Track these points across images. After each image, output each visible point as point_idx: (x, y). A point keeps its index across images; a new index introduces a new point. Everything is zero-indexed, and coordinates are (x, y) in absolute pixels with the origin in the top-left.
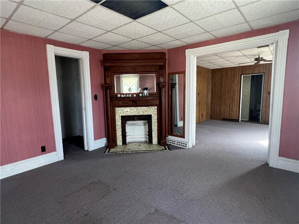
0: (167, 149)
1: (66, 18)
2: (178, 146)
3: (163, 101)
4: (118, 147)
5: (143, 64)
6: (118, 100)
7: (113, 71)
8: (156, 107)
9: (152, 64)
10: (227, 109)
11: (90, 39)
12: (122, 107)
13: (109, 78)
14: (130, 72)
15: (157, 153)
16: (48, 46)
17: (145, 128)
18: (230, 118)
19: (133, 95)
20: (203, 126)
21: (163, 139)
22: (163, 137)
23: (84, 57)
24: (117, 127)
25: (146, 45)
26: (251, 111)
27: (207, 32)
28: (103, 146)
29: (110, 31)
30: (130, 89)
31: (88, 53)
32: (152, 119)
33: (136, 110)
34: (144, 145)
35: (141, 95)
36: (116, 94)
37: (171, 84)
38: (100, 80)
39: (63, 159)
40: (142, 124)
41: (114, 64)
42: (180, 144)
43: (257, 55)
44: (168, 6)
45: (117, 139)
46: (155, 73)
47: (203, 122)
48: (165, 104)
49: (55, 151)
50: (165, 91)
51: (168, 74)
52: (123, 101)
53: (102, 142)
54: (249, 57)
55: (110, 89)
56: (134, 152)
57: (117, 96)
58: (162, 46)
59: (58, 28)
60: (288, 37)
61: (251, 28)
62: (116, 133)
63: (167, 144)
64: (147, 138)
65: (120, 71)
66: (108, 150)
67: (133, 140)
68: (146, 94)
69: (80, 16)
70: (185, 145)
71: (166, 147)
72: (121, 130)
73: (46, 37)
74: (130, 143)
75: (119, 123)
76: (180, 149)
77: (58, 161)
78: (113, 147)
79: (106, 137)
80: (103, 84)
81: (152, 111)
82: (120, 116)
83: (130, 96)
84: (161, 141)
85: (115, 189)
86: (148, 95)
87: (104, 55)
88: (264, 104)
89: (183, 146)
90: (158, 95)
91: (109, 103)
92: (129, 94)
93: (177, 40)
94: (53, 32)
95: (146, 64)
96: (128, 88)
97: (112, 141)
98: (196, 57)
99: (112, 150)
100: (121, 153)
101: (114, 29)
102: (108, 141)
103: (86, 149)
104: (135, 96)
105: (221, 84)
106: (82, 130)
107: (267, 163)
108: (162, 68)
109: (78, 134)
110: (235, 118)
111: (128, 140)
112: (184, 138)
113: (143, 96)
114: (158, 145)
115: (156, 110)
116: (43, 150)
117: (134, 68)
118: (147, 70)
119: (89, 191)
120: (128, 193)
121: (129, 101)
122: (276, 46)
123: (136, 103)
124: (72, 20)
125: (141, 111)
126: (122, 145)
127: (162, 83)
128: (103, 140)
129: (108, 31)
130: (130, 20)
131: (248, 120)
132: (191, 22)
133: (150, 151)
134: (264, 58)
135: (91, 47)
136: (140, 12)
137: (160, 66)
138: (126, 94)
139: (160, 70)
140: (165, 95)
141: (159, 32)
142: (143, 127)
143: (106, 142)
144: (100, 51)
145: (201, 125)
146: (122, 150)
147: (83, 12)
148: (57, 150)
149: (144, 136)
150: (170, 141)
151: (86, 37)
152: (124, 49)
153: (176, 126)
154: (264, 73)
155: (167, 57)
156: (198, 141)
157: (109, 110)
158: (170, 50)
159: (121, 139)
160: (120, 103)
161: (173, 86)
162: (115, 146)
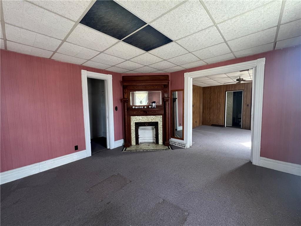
0: (170, 149)
1: (97, 51)
2: (179, 146)
3: (167, 111)
4: (132, 147)
5: (152, 84)
6: (133, 111)
7: (130, 89)
8: (161, 116)
9: (158, 83)
10: (215, 118)
11: (114, 66)
12: (135, 115)
13: (126, 94)
14: (142, 90)
15: (163, 151)
16: (82, 71)
17: (153, 132)
18: (217, 124)
19: (144, 107)
20: (197, 130)
21: (167, 141)
22: (167, 140)
23: (109, 79)
24: (132, 131)
25: (155, 70)
26: (234, 119)
27: (201, 60)
28: (121, 145)
29: (128, 60)
30: (141, 102)
31: (111, 76)
32: (159, 125)
33: (146, 118)
34: (152, 145)
35: (150, 107)
36: (131, 106)
37: (173, 98)
38: (120, 96)
39: (91, 156)
40: (151, 129)
41: (131, 84)
42: (180, 145)
43: (238, 77)
44: (173, 41)
45: (132, 140)
46: (161, 90)
47: (197, 127)
48: (169, 114)
49: (85, 149)
50: (169, 104)
51: (171, 91)
52: (136, 112)
53: (120, 143)
54: (232, 78)
55: (127, 102)
56: (145, 151)
57: (132, 107)
58: (166, 70)
59: (91, 58)
60: (265, 63)
61: (235, 57)
62: (131, 136)
63: (170, 145)
64: (154, 139)
65: (134, 89)
66: (125, 149)
67: (144, 141)
68: (154, 106)
69: (107, 49)
70: (184, 146)
71: (169, 147)
72: (135, 133)
73: (81, 65)
74: (141, 143)
75: (133, 128)
76: (180, 148)
77: (87, 157)
78: (129, 146)
79: (123, 139)
80: (122, 99)
81: (159, 119)
82: (134, 122)
83: (142, 107)
84: (166, 143)
85: (130, 182)
86: (155, 107)
87: (123, 77)
88: (244, 114)
89: (183, 146)
90: (163, 107)
91: (126, 113)
92: (141, 106)
93: (178, 66)
94: (86, 60)
95: (154, 84)
96: (140, 101)
97: (128, 142)
98: (192, 78)
99: (128, 149)
100: (135, 151)
101: (132, 58)
102: (125, 141)
103: (108, 148)
104: (146, 107)
105: (210, 98)
106: (105, 133)
107: (250, 161)
108: (166, 86)
109: (102, 136)
110: (222, 124)
111: (140, 141)
112: (183, 140)
113: (151, 107)
114: (163, 145)
115: (162, 118)
116: (76, 148)
117: (145, 87)
118: (154, 88)
119: (111, 183)
120: (141, 184)
121: (141, 111)
122: (255, 70)
123: (146, 112)
124: (101, 52)
125: (150, 119)
126: (135, 145)
127: (166, 98)
128: (121, 141)
129: (127, 60)
130: (143, 52)
131: (231, 126)
132: (189, 53)
133: (157, 150)
134: (244, 79)
135: (113, 71)
136: (151, 46)
137: (165, 85)
138: (139, 106)
139: (165, 88)
140: (169, 106)
141: (165, 60)
142: (151, 131)
143: (123, 143)
144: (120, 74)
145: (195, 129)
146: (136, 149)
147: (109, 46)
148: (86, 149)
149: (152, 138)
150: (172, 142)
151: (110, 64)
152: (138, 73)
153: (176, 130)
154: (244, 90)
155: (170, 79)
156: (194, 143)
157: (126, 118)
158: (172, 73)
159: (135, 140)
160: (135, 113)
161: (174, 100)
162: (130, 145)
